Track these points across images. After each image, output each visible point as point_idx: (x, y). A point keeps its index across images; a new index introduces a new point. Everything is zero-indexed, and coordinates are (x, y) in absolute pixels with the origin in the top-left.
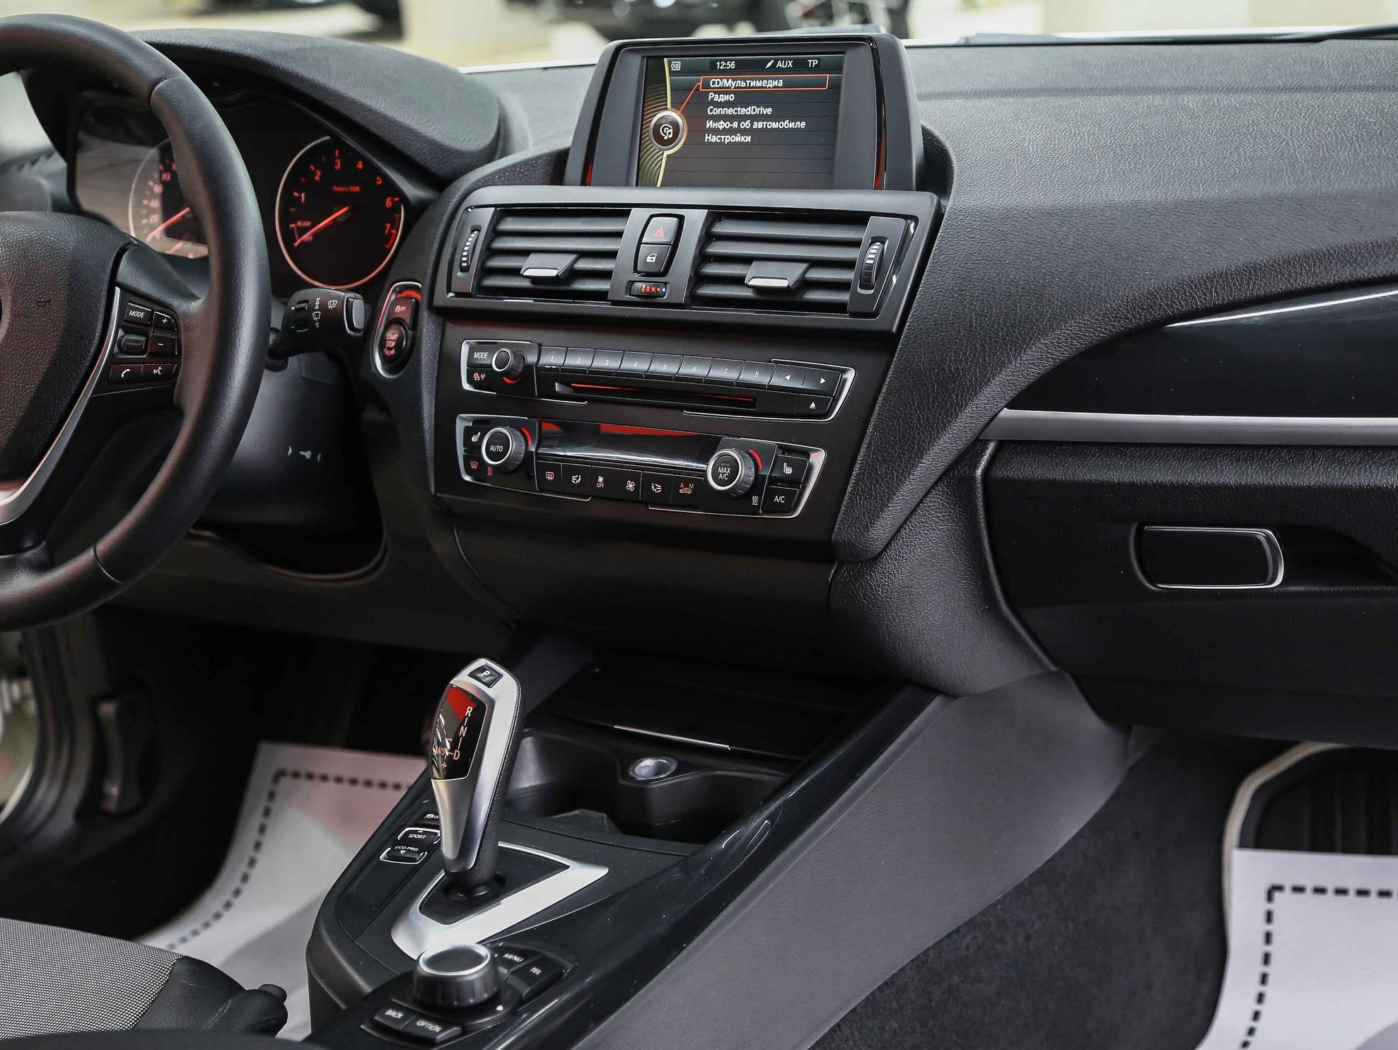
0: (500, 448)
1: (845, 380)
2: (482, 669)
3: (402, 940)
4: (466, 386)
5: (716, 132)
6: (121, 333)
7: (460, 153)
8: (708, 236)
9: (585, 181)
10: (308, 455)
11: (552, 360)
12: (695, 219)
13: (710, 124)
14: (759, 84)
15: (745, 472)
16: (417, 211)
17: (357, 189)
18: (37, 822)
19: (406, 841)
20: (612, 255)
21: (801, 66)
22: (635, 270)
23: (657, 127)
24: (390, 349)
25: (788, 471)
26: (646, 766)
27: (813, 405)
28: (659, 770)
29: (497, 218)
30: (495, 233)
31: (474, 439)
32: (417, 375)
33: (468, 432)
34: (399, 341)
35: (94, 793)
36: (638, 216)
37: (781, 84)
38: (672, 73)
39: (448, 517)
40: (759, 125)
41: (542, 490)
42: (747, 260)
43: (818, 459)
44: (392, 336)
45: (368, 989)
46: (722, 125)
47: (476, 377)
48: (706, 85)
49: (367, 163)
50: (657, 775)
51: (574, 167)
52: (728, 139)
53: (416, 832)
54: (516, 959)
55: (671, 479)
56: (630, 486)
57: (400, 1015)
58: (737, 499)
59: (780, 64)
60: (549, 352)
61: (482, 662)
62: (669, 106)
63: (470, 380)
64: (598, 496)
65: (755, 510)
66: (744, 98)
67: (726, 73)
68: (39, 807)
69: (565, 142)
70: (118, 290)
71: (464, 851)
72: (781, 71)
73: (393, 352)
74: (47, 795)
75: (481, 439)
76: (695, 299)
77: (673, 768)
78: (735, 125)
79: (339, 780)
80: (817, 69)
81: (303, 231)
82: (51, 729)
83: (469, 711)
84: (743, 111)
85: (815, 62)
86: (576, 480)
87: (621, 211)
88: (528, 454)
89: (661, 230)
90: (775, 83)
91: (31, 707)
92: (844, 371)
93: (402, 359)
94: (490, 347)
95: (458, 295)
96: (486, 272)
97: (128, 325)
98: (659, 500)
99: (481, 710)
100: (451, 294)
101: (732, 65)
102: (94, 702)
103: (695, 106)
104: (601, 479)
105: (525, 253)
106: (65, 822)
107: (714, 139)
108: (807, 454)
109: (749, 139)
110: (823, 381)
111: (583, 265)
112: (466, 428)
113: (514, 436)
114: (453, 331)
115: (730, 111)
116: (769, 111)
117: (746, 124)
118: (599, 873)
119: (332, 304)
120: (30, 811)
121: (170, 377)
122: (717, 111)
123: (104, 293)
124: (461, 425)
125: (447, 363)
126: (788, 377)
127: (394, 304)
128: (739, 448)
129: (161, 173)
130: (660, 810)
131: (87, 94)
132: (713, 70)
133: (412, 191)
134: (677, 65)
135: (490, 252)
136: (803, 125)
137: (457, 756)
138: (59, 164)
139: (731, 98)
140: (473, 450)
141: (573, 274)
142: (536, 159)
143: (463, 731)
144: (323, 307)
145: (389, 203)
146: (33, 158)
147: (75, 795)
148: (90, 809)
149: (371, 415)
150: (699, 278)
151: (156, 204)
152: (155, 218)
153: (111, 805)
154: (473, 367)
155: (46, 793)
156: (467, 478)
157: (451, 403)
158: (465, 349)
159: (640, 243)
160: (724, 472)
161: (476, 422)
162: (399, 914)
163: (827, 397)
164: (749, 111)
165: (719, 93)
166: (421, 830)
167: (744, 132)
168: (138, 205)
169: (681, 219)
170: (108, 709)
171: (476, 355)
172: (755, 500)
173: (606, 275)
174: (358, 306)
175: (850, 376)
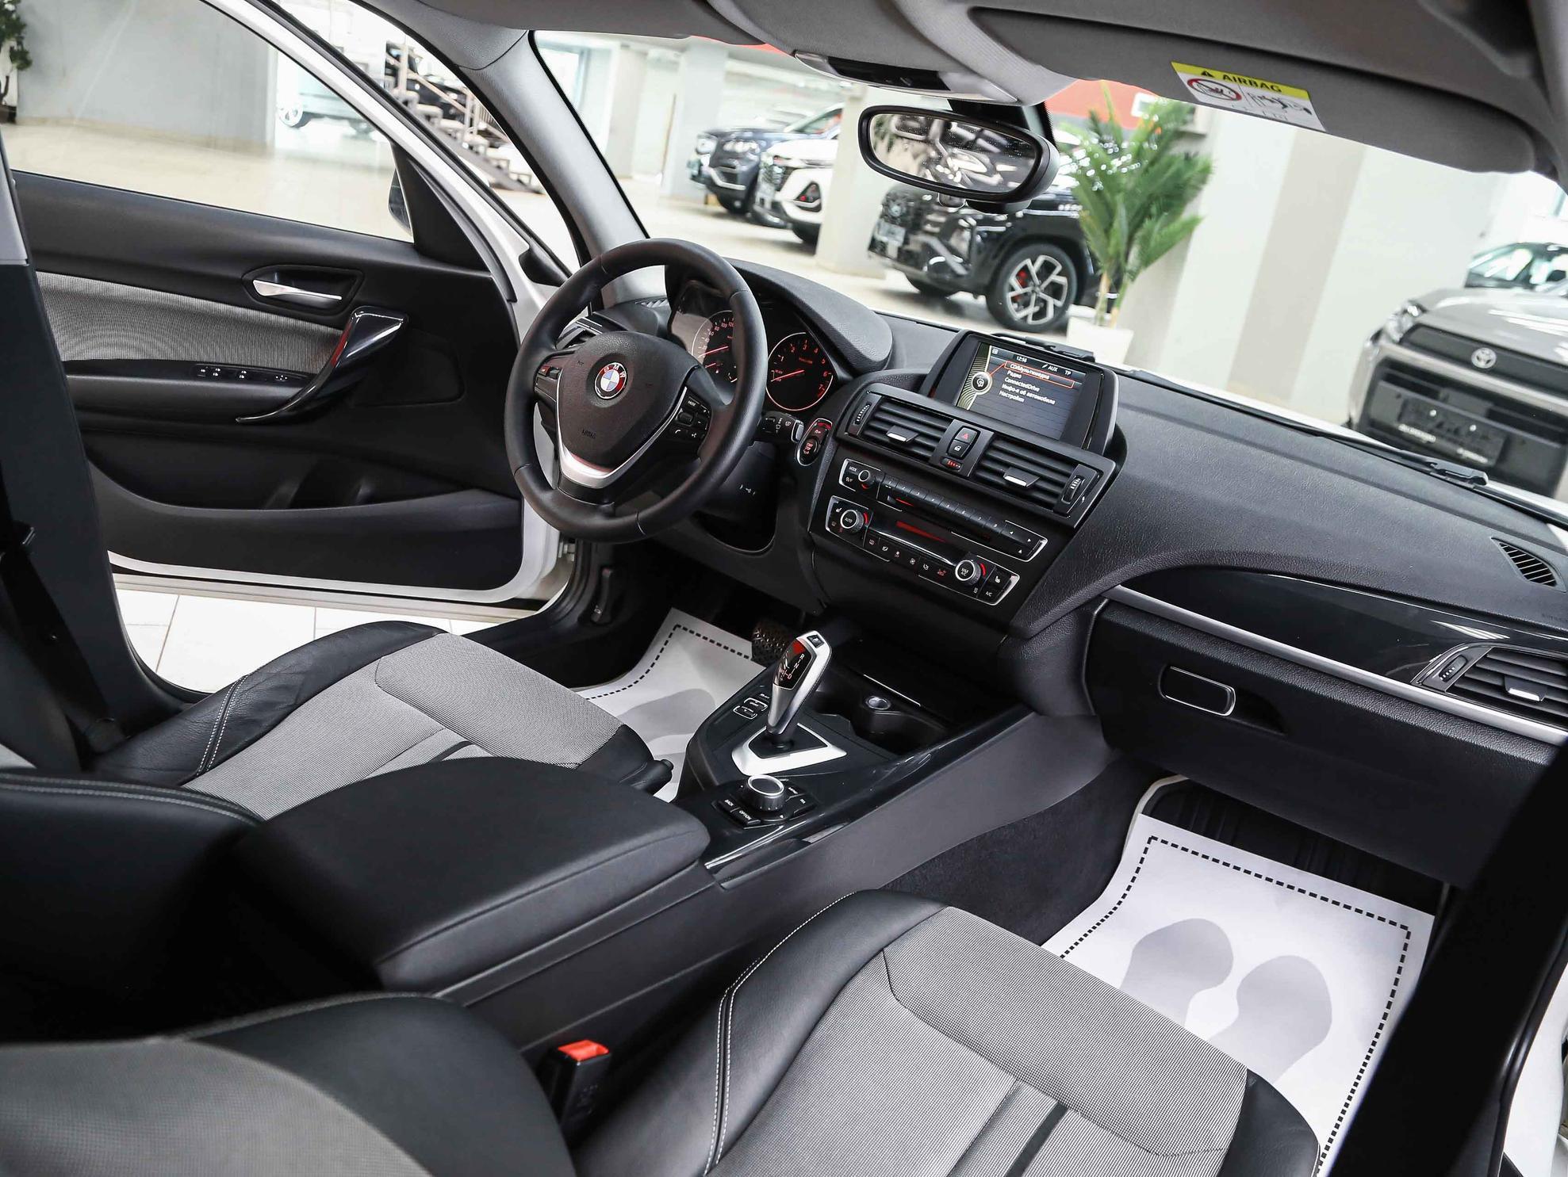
0: (851, 521)
1: (1041, 544)
2: (816, 637)
3: (736, 758)
4: (841, 482)
5: (1006, 391)
6: (681, 410)
7: (870, 361)
8: (990, 446)
9: (929, 396)
10: (749, 491)
11: (890, 484)
12: (987, 435)
13: (1004, 386)
14: (1036, 374)
15: (976, 574)
16: (839, 384)
17: (811, 362)
18: (561, 615)
19: (748, 705)
20: (937, 440)
21: (1061, 372)
22: (947, 452)
23: (976, 379)
24: (807, 450)
25: (998, 581)
26: (876, 700)
27: (1020, 552)
28: (880, 705)
29: (881, 402)
30: (878, 409)
31: (837, 511)
32: (818, 469)
33: (835, 506)
34: (812, 448)
35: (590, 610)
36: (956, 423)
37: (1048, 377)
38: (992, 354)
39: (811, 545)
40: (1029, 395)
41: (865, 548)
42: (1007, 465)
43: (1015, 579)
44: (809, 446)
45: (717, 784)
46: (1010, 389)
47: (848, 479)
48: (1008, 366)
49: (820, 350)
50: (879, 707)
51: (927, 385)
52: (1011, 397)
53: (754, 702)
54: (795, 792)
55: (936, 565)
56: (913, 561)
57: (732, 805)
58: (967, 587)
59: (1050, 368)
60: (889, 479)
61: (815, 633)
62: (986, 369)
63: (844, 480)
64: (894, 561)
65: (974, 595)
66: (1026, 378)
67: (1021, 363)
68: (562, 610)
69: (926, 371)
70: (686, 388)
71: (780, 724)
72: (1050, 371)
73: (808, 453)
74: (568, 605)
75: (842, 512)
76: (975, 477)
77: (889, 706)
78: (1018, 391)
79: (705, 638)
80: (1069, 377)
81: (777, 375)
82: (578, 573)
83: (802, 656)
84: (1023, 385)
85: (1069, 373)
86: (885, 549)
87: (948, 419)
88: (864, 528)
89: (966, 435)
90: (1045, 376)
91: (572, 558)
92: (1042, 539)
93: (812, 458)
94: (860, 468)
95: (850, 434)
96: (868, 427)
97: (685, 406)
98: (924, 573)
99: (809, 658)
100: (846, 433)
101: (1025, 360)
102: (602, 568)
103: (1000, 374)
104: (898, 553)
105: (891, 424)
106: (572, 621)
107: (1004, 394)
108: (1010, 575)
109: (1022, 400)
110: (1029, 540)
111: (919, 440)
112: (835, 504)
113: (860, 517)
114: (842, 451)
115: (1017, 383)
116: (1037, 389)
117: (1024, 393)
118: (841, 754)
119: (788, 424)
120: (558, 610)
121: (699, 440)
122: (1010, 381)
123: (679, 389)
124: (832, 502)
125: (835, 467)
126: (1012, 533)
127: (815, 428)
128: (978, 561)
129: (714, 326)
130: (876, 726)
131: (694, 282)
132: (1014, 359)
133: (841, 373)
134: (996, 351)
135: (873, 418)
136: (1053, 402)
137: (790, 677)
138: (666, 304)
139: (1020, 376)
140: (835, 517)
141: (913, 443)
142: (908, 375)
143: (796, 666)
144: (783, 424)
145: (825, 374)
146: (654, 299)
147: (581, 609)
148: (586, 617)
149: (786, 480)
150: (979, 467)
151: (707, 340)
152: (705, 347)
153: (596, 619)
154: (847, 473)
155: (568, 603)
156: (828, 529)
157: (831, 487)
158: (846, 463)
159: (954, 438)
160: (965, 571)
161: (840, 502)
162: (737, 744)
163: (1029, 549)
164: (1027, 386)
165: (1014, 372)
166: (757, 701)
167: (1021, 396)
168: (698, 340)
169: (979, 432)
170: (607, 573)
171: (851, 468)
172: (976, 589)
173: (931, 449)
174: (801, 427)
175: (1044, 543)
